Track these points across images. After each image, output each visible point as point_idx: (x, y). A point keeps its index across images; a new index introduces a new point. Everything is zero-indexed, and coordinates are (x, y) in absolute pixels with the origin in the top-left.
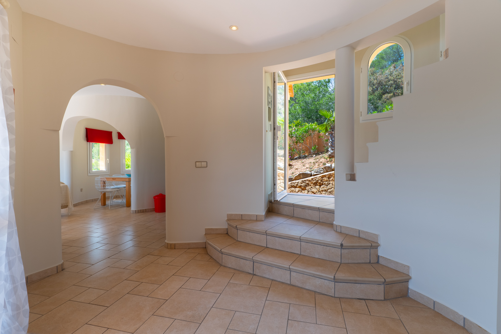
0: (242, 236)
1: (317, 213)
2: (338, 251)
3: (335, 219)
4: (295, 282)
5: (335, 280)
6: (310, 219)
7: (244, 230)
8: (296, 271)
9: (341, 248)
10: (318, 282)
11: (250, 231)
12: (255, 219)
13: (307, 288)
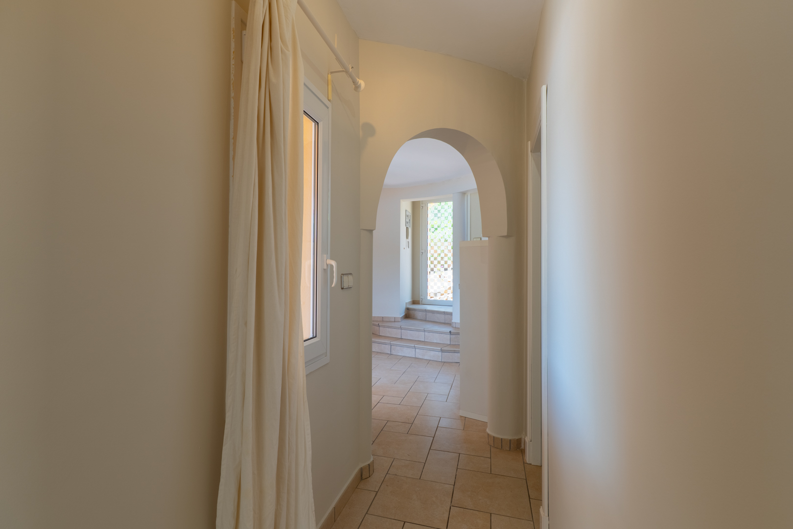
0: (383, 331)
1: (443, 316)
2: (448, 336)
3: (453, 318)
4: (418, 356)
5: (442, 351)
6: (438, 321)
7: (384, 327)
8: (419, 348)
9: (450, 334)
10: (432, 353)
11: (389, 327)
12: (394, 320)
13: (425, 358)
